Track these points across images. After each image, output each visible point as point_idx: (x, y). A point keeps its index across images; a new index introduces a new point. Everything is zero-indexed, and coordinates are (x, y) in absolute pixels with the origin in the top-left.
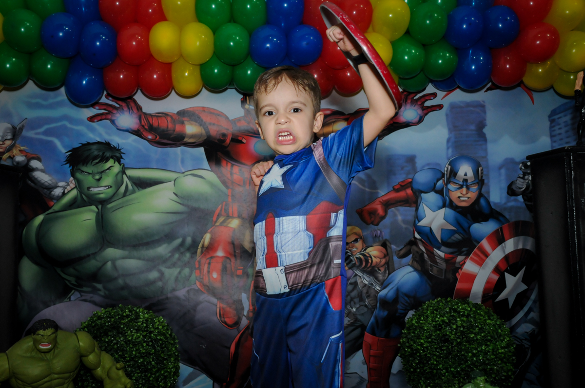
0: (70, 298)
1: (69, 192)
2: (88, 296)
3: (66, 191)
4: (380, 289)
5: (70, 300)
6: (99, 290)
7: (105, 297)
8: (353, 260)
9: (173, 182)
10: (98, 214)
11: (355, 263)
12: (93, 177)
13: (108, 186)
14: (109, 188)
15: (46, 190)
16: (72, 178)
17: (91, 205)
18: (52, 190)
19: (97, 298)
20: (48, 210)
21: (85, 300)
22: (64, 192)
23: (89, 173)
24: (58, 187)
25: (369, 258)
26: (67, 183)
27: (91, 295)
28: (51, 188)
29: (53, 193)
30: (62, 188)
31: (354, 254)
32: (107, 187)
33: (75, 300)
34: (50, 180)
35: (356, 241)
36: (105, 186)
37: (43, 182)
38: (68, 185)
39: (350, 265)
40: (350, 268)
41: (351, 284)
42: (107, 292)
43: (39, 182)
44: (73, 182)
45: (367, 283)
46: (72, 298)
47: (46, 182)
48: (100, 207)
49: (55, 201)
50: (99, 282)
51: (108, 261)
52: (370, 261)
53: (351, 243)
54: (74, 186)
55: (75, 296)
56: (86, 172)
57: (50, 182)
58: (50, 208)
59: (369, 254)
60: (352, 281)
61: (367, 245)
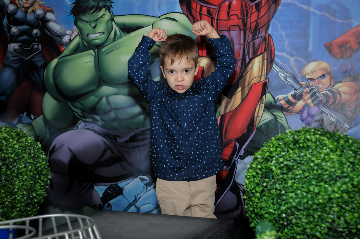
0: (78, 126)
1: (74, 38)
2: (91, 126)
3: (72, 38)
4: (348, 127)
5: (78, 129)
6: (98, 121)
7: (103, 127)
8: (319, 97)
9: (151, 26)
10: (95, 56)
11: (322, 100)
12: (90, 25)
13: (102, 32)
14: (102, 34)
15: (58, 38)
16: (75, 27)
17: (90, 50)
18: (62, 37)
19: (97, 128)
20: (60, 55)
21: (88, 129)
22: (70, 39)
23: (87, 22)
24: (66, 34)
25: (338, 95)
26: (72, 31)
27: (93, 125)
28: (61, 36)
29: (63, 40)
30: (69, 36)
31: (321, 90)
32: (101, 34)
33: (82, 128)
34: (60, 29)
35: (323, 76)
36: (100, 33)
37: (55, 31)
38: (73, 33)
39: (316, 102)
40: (315, 105)
42: (103, 123)
43: (53, 31)
44: (76, 30)
45: (334, 120)
46: (80, 127)
47: (58, 31)
48: (96, 51)
49: (65, 47)
50: (97, 114)
51: (103, 97)
52: (338, 98)
53: (317, 79)
54: (78, 34)
55: (81, 125)
56: (85, 21)
57: (60, 31)
59: (338, 91)
60: (317, 118)
61: (335, 80)
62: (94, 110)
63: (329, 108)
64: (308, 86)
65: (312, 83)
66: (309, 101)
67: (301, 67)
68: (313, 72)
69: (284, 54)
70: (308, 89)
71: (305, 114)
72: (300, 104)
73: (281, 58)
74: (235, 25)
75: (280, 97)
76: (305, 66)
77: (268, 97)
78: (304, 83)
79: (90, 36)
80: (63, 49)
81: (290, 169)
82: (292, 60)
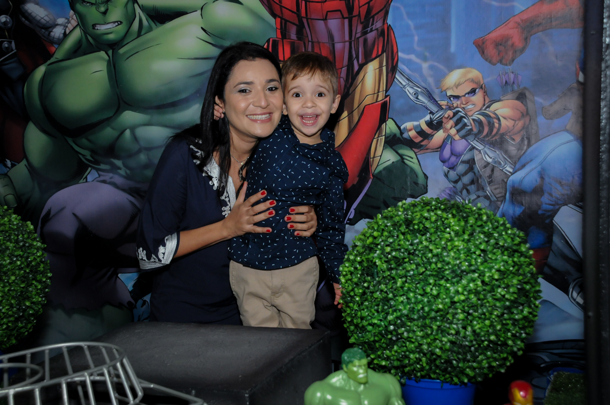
0: (86, 177)
1: (71, 32)
2: (107, 176)
3: (68, 32)
4: (511, 170)
5: (87, 181)
6: (120, 168)
7: (127, 177)
8: (468, 124)
9: (199, 12)
10: (109, 62)
11: (471, 130)
12: (97, 9)
13: (117, 22)
14: (119, 25)
15: (43, 30)
16: (72, 12)
17: (100, 51)
18: (50, 30)
19: (118, 180)
20: (50, 59)
21: (104, 182)
22: (65, 32)
23: (92, 4)
24: (57, 25)
25: (495, 121)
26: (67, 19)
27: (111, 175)
28: (49, 27)
29: (52, 34)
30: (62, 27)
31: (470, 114)
32: (117, 24)
33: (93, 181)
34: (47, 16)
35: (473, 92)
36: (114, 22)
37: (38, 18)
38: (69, 22)
39: (463, 132)
40: (463, 137)
41: (463, 162)
42: (128, 172)
43: (34, 18)
44: (74, 17)
45: (490, 160)
46: (90, 178)
47: (42, 18)
48: (110, 52)
49: (56, 46)
50: (118, 158)
51: (126, 130)
52: (496, 125)
53: (464, 96)
54: (77, 23)
55: (92, 175)
56: (88, 2)
57: (46, 18)
58: (51, 55)
59: (495, 114)
60: (465, 157)
61: (491, 99)
62: (112, 151)
63: (482, 141)
64: (450, 108)
65: (456, 103)
66: (453, 131)
67: (440, 78)
68: (457, 86)
69: (413, 57)
70: (450, 113)
71: (447, 152)
72: (439, 136)
73: (409, 63)
74: (334, 9)
75: (409, 125)
76: (444, 76)
77: (390, 126)
78: (443, 103)
79: (98, 27)
80: (53, 49)
81: (399, 262)
82: (425, 66)
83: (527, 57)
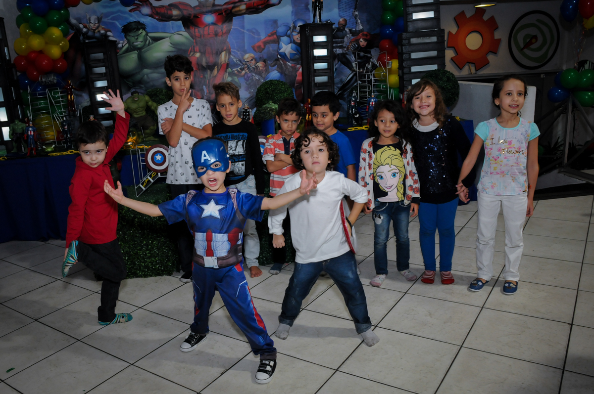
9: (169, 38)
10: (138, 54)
11: (252, 70)
17: (135, 51)
18: (118, 44)
22: (123, 45)
23: (133, 36)
24: (120, 43)
29: (118, 46)
31: (251, 66)
32: (141, 42)
38: (124, 42)
48: (139, 51)
52: (258, 69)
53: (250, 61)
56: (131, 36)
58: (118, 53)
59: (258, 66)
60: (251, 78)
61: (257, 62)
62: (140, 82)
63: (256, 74)
64: (246, 64)
65: (247, 63)
66: (247, 71)
67: (243, 56)
68: (248, 58)
69: (235, 50)
70: (246, 66)
71: (246, 77)
72: (244, 72)
73: (234, 52)
75: (235, 69)
76: (244, 55)
77: (229, 70)
78: (244, 63)
79: (134, 43)
80: (118, 51)
82: (239, 53)
83: (265, 51)
